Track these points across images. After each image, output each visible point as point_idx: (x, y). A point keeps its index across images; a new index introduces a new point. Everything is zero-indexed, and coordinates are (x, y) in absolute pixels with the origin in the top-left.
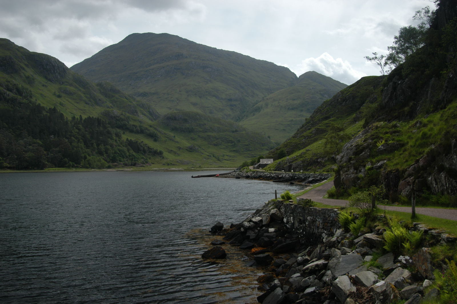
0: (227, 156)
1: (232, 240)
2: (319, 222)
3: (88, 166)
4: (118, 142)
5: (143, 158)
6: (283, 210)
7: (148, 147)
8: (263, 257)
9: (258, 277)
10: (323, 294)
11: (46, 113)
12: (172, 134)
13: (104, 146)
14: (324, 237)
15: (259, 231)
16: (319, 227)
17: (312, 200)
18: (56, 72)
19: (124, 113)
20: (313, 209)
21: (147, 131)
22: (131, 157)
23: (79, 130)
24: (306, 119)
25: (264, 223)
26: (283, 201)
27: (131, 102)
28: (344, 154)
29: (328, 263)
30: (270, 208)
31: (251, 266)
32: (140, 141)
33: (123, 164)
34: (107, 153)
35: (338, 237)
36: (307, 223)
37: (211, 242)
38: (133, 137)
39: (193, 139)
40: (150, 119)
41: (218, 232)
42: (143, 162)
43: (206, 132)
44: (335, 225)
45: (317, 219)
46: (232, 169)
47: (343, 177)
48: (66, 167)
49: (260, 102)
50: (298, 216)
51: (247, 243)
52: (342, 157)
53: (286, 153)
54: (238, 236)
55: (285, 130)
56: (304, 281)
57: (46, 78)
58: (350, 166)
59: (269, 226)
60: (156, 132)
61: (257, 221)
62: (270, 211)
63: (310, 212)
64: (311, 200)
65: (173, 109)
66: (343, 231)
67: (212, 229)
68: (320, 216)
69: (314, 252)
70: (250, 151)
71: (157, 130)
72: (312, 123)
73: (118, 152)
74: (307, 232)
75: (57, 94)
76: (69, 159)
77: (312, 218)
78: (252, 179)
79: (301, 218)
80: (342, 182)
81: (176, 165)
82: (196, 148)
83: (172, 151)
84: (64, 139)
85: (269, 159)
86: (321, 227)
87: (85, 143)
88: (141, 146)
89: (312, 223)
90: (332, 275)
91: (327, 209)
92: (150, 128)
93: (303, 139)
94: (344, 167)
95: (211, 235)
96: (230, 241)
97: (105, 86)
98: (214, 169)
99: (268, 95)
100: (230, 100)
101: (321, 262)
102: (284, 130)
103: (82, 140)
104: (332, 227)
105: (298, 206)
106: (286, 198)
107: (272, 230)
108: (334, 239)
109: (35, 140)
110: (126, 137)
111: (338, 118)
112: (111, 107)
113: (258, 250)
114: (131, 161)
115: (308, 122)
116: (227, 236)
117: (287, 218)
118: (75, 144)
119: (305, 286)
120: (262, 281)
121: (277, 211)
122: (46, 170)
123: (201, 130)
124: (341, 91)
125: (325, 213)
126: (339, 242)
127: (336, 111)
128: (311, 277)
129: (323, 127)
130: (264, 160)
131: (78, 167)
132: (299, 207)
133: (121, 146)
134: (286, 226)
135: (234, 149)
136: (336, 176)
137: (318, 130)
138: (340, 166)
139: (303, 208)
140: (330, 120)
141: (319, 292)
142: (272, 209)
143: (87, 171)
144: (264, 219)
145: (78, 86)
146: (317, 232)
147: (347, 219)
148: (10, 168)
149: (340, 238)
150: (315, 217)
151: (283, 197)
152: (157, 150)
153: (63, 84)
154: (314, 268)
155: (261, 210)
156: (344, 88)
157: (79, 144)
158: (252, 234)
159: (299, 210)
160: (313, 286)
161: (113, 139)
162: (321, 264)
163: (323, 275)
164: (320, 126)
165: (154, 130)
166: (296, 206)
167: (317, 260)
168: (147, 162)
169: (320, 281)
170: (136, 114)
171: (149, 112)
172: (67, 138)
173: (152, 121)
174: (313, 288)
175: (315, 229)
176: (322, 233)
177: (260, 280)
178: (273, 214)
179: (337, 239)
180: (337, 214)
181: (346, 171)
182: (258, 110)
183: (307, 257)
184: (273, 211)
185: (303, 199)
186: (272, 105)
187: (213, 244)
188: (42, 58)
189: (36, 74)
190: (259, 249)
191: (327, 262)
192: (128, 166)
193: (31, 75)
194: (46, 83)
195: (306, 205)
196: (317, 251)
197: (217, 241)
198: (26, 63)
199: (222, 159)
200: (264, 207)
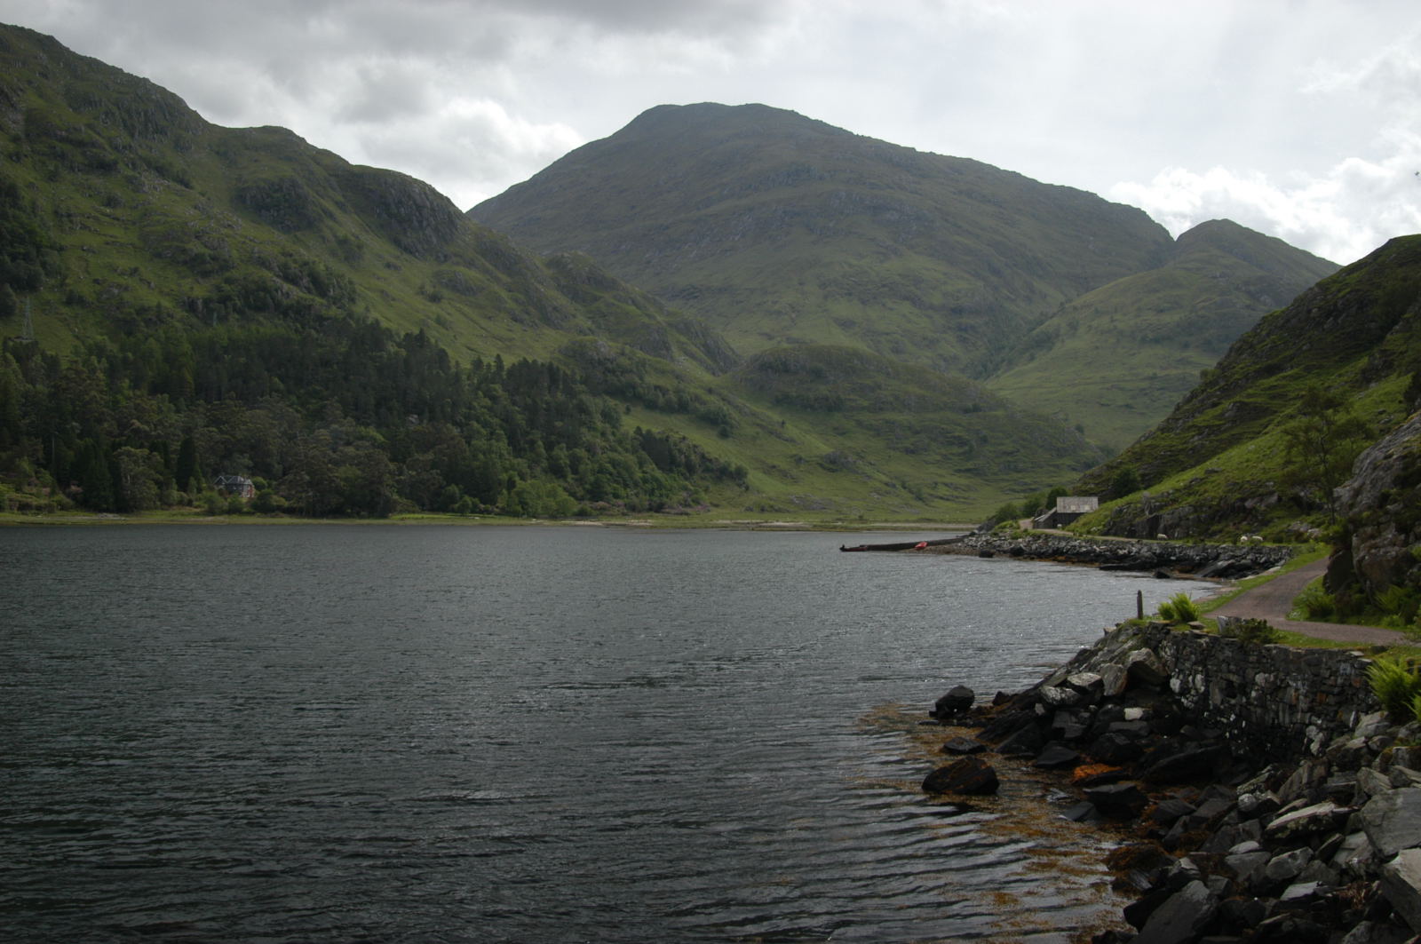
0: (946, 485)
1: (1006, 742)
2: (1297, 690)
3: (519, 508)
4: (611, 438)
5: (685, 489)
6: (1167, 653)
7: (703, 456)
8: (1119, 794)
9: (1107, 853)
10: (1348, 902)
11: (396, 348)
12: (775, 416)
13: (568, 448)
14: (1312, 737)
15: (1094, 714)
16: (1295, 706)
17: (1268, 625)
18: (425, 223)
19: (628, 349)
20: (1274, 652)
21: (697, 405)
22: (648, 486)
23: (494, 399)
24: (1204, 374)
25: (1108, 691)
26: (1167, 625)
27: (649, 316)
28: (1364, 484)
29: (1348, 814)
30: (1126, 646)
31: (1079, 820)
32: (677, 436)
33: (625, 505)
34: (575, 472)
35: (1369, 738)
36: (1254, 694)
37: (942, 745)
38: (654, 425)
39: (841, 432)
40: (708, 369)
41: (960, 715)
42: (686, 501)
43: (881, 409)
44: (1352, 700)
45: (1290, 683)
46: (961, 526)
47: (1360, 553)
48: (453, 511)
49: (1051, 317)
50: (1221, 671)
51: (1057, 752)
52: (1357, 492)
53: (1139, 479)
54: (1026, 728)
55: (1132, 408)
56: (1278, 864)
57: (397, 242)
58: (1383, 519)
59: (1123, 699)
60: (725, 408)
61: (1086, 684)
62: (1125, 654)
63: (1265, 661)
64: (1265, 622)
65: (779, 339)
66: (1386, 718)
67: (938, 705)
68: (1299, 670)
69: (1289, 781)
70: (1019, 472)
71: (729, 403)
72: (1222, 384)
73: (611, 469)
74: (1254, 720)
75: (429, 289)
76: (461, 486)
77: (1272, 679)
78: (1032, 559)
79: (1234, 678)
80: (1355, 570)
81: (788, 511)
82: (850, 459)
83: (774, 467)
84: (449, 425)
85: (1086, 499)
86: (1303, 705)
87: (512, 440)
88: (680, 451)
89: (1271, 694)
90: (1370, 847)
91: (1324, 652)
92: (707, 397)
93: (1193, 436)
94: (1366, 525)
95: (938, 724)
96: (1002, 745)
97: (570, 266)
98: (907, 525)
99: (1078, 295)
100: (957, 311)
101: (1325, 808)
102: (1127, 406)
103: (502, 432)
104: (1342, 708)
105: (1222, 640)
106: (1176, 616)
107: (1133, 713)
108: (1357, 742)
109: (363, 428)
110: (633, 422)
111: (1308, 369)
112: (590, 330)
113: (1094, 773)
114: (648, 497)
115: (1209, 381)
116: (989, 727)
117: (1181, 677)
118: (480, 443)
119: (1280, 879)
120: (1122, 863)
121: (1148, 655)
122: (395, 519)
123: (866, 404)
124: (1318, 285)
125: (1318, 664)
126: (1374, 754)
127: (1305, 348)
128: (1298, 852)
129: (1259, 400)
130: (1068, 500)
131: (488, 512)
132: (1227, 644)
133: (620, 449)
134: (1180, 704)
135: (970, 465)
136: (1336, 552)
137: (1242, 406)
138: (1351, 521)
139: (1242, 647)
140: (1284, 378)
141: (1335, 898)
142: (1131, 649)
143: (516, 525)
144: (1108, 678)
145: (491, 267)
146: (1287, 720)
147: (1398, 682)
148: (290, 511)
149: (1376, 739)
150: (1281, 675)
151: (1166, 613)
152: (729, 465)
153: (446, 261)
154: (1305, 826)
155: (1093, 653)
156: (1327, 276)
157: (493, 441)
158: (1070, 725)
159: (1228, 653)
160: (1306, 880)
161: (595, 429)
162: (1326, 815)
163: (1337, 847)
164: (1249, 396)
165: (721, 404)
166: (1215, 640)
167: (1306, 805)
168: (697, 502)
169: (1327, 864)
170: (664, 352)
171: (706, 346)
172: (455, 424)
173: (714, 374)
174: (1310, 884)
175: (1281, 714)
176: (1307, 726)
177: (1113, 861)
178: (1135, 664)
179: (1366, 742)
180: (1364, 666)
181: (1372, 537)
182: (1046, 342)
183: (1269, 795)
184: (1137, 655)
185: (1238, 620)
186: (1090, 326)
187: (948, 750)
188: (386, 183)
189: (367, 231)
190: (1099, 771)
191: (1346, 809)
192: (640, 512)
193: (353, 235)
194: (397, 258)
195: (1253, 638)
196: (1301, 778)
197: (962, 741)
198: (340, 198)
199: (931, 495)
200: (1103, 642)
